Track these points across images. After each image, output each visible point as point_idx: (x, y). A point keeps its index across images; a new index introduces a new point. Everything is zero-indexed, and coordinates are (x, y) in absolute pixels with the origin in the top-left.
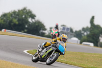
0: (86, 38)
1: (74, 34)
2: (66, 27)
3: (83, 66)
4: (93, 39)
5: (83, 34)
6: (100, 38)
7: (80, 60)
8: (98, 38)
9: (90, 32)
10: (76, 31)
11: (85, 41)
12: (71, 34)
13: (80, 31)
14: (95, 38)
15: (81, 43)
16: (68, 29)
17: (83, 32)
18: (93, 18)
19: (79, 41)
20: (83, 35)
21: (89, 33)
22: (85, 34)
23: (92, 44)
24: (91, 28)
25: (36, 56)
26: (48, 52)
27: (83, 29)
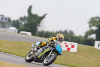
0: (23, 27)
1: (12, 23)
2: (4, 17)
3: (21, 55)
4: (31, 28)
5: (21, 23)
6: (38, 27)
7: (18, 49)
8: (36, 27)
9: (28, 21)
10: (14, 21)
11: (22, 30)
12: (9, 24)
13: (18, 21)
14: (32, 27)
15: (19, 32)
16: (6, 18)
17: (20, 21)
18: (31, 7)
19: (17, 30)
20: (20, 25)
21: (26, 22)
22: (23, 23)
23: (29, 34)
24: (29, 17)
25: (29, 56)
26: (44, 52)
27: (21, 19)
